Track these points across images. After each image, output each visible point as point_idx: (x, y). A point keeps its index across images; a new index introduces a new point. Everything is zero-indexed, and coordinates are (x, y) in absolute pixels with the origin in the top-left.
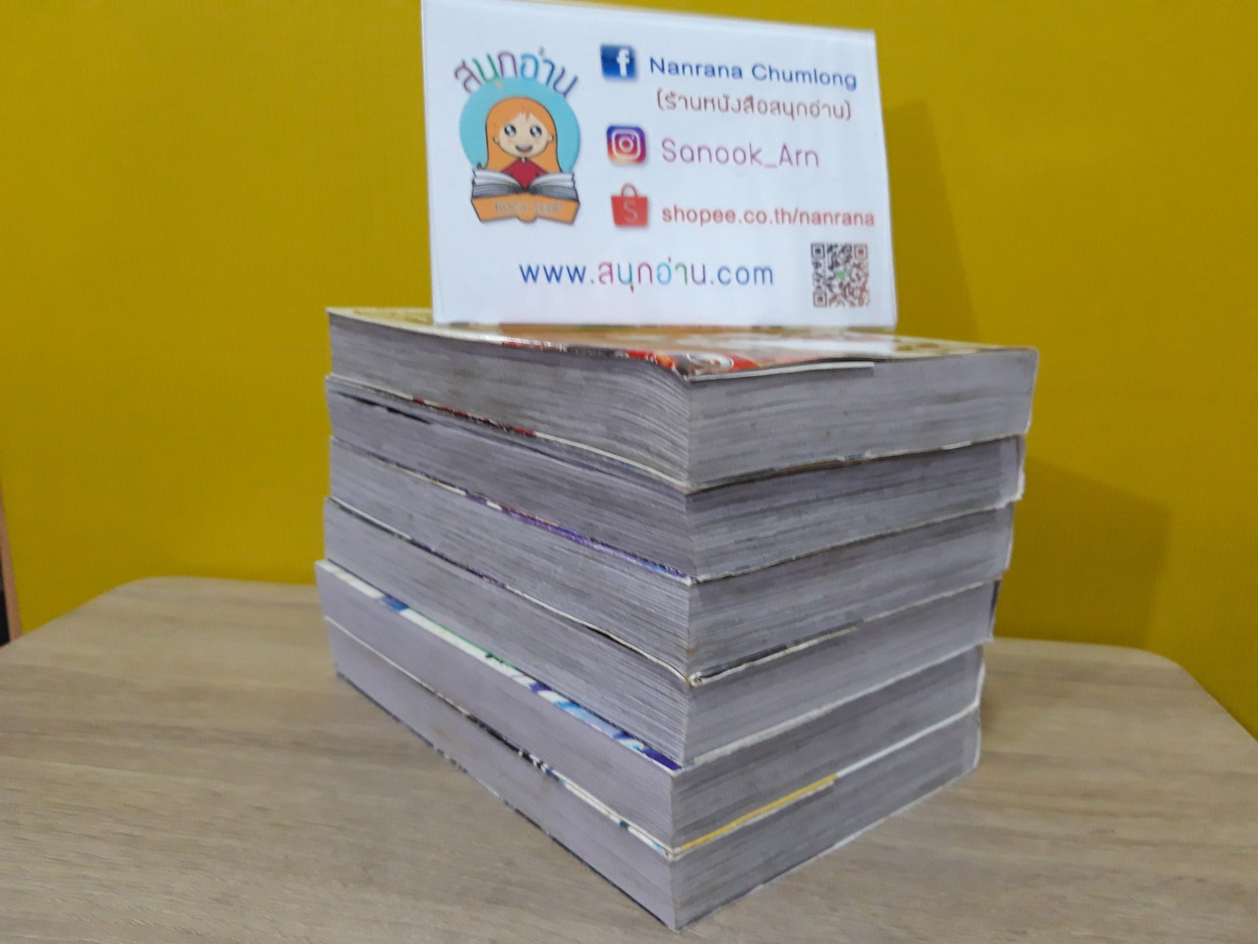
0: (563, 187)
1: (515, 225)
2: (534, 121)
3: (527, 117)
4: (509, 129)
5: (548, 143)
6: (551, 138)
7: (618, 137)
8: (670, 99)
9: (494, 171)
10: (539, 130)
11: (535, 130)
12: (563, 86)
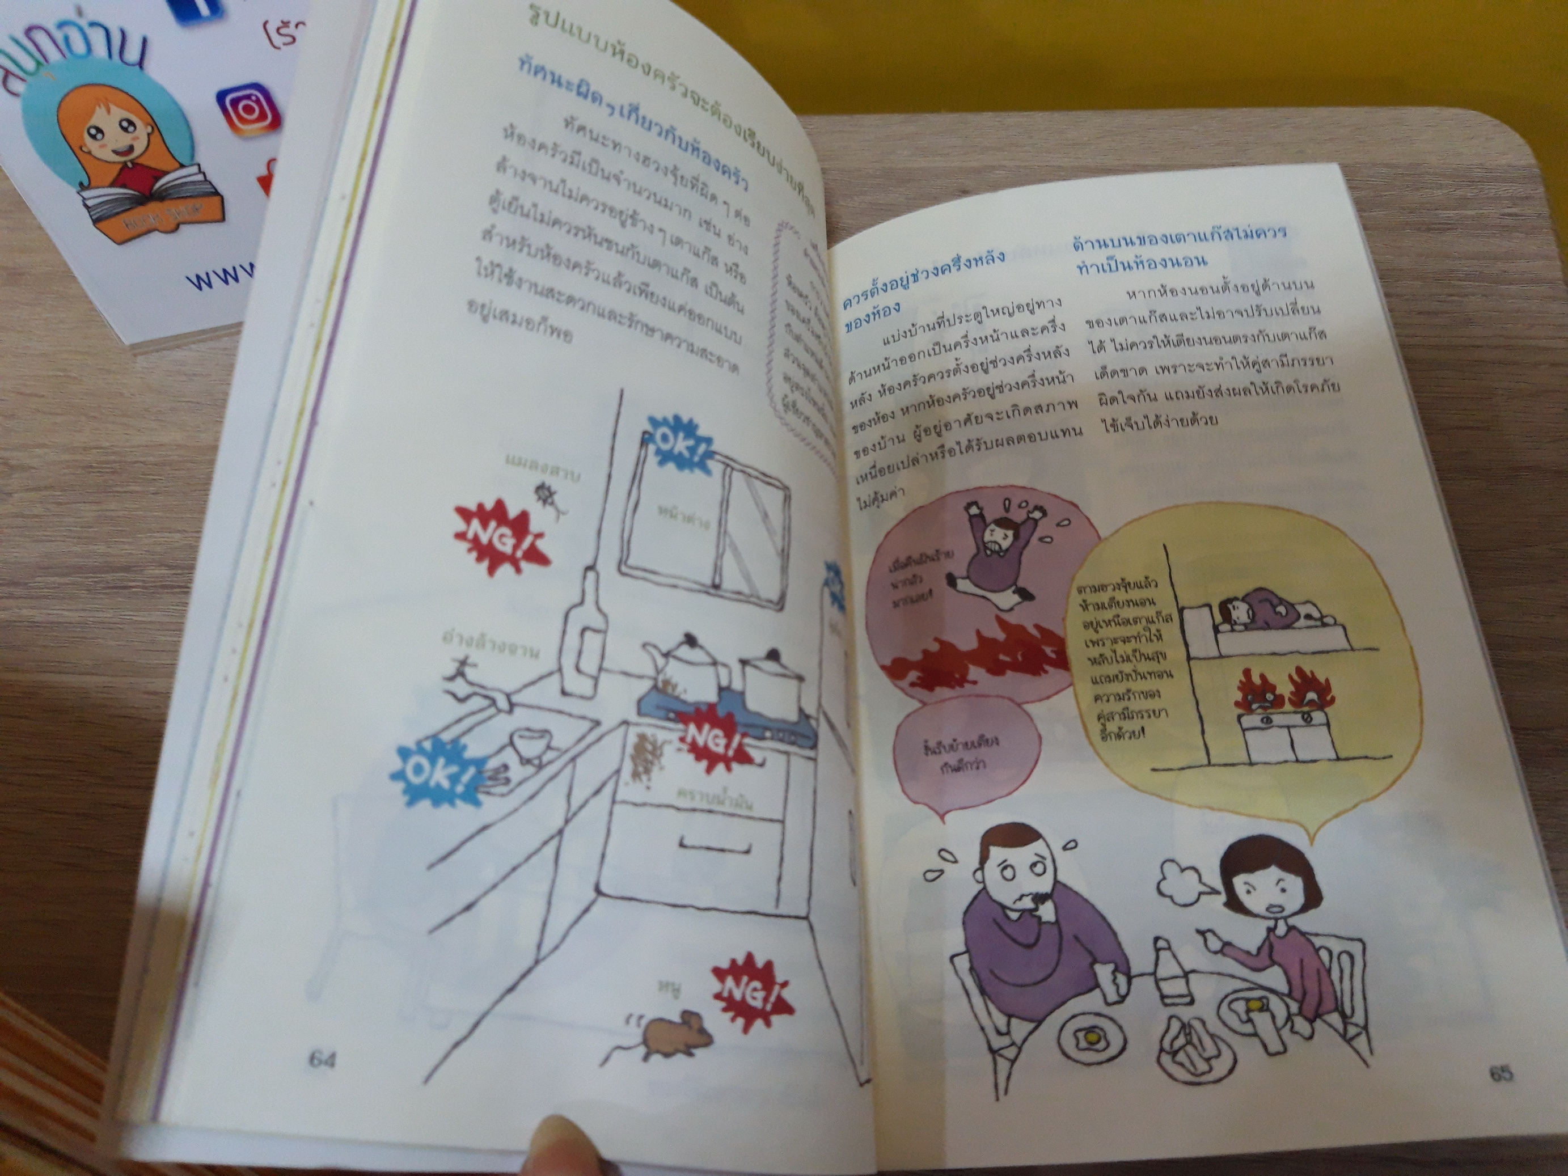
0: (193, 183)
1: (156, 239)
2: (118, 113)
3: (109, 111)
4: (93, 131)
5: (149, 135)
6: (150, 129)
7: (235, 103)
8: (282, 31)
9: (104, 187)
10: (131, 123)
11: (125, 124)
12: (133, 54)
